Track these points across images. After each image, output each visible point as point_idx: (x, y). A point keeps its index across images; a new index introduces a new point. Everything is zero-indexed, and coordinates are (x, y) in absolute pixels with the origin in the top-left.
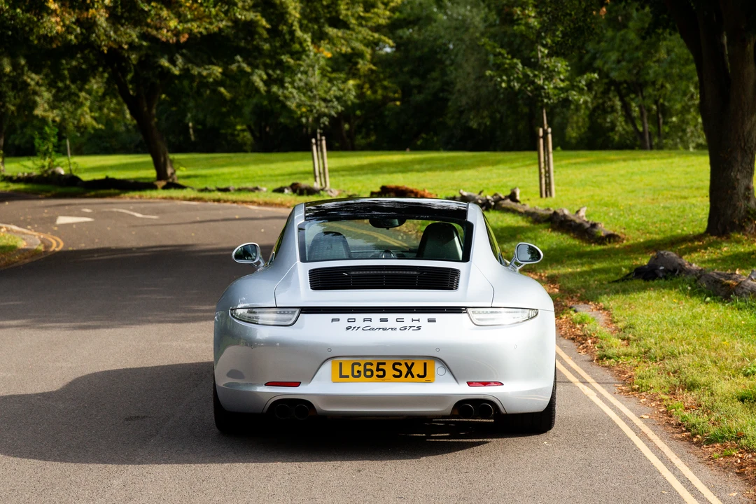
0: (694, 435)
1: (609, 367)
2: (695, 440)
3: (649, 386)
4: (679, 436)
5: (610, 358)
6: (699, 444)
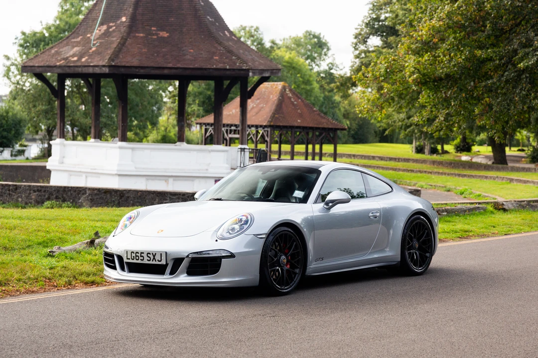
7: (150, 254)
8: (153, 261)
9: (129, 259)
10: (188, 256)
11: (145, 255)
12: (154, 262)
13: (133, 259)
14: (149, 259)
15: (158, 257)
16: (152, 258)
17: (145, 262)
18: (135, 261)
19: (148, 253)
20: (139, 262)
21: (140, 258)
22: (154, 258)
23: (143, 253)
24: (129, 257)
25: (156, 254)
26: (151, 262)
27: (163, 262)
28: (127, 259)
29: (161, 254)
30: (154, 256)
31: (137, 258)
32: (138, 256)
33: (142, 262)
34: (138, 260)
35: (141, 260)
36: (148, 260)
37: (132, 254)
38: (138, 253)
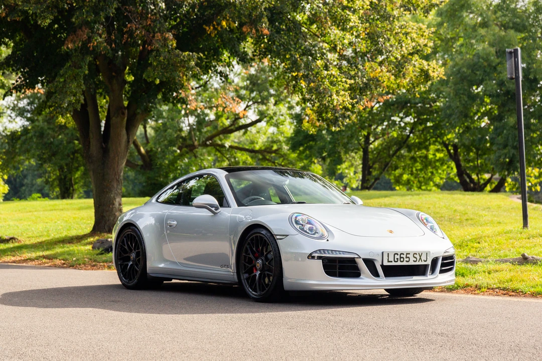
7: (416, 254)
8: (419, 261)
9: (392, 262)
10: (441, 256)
11: (411, 256)
12: (420, 263)
13: (397, 262)
14: (415, 260)
15: (424, 257)
16: (418, 257)
17: (411, 262)
18: (399, 263)
19: (414, 254)
20: (405, 263)
21: (405, 259)
22: (420, 258)
23: (409, 254)
24: (391, 259)
25: (422, 254)
26: (417, 263)
27: (428, 262)
28: (388, 261)
29: (427, 254)
31: (402, 260)
32: (403, 258)
33: (407, 264)
34: (403, 261)
35: (406, 261)
36: (414, 261)
37: (396, 255)
38: (403, 254)
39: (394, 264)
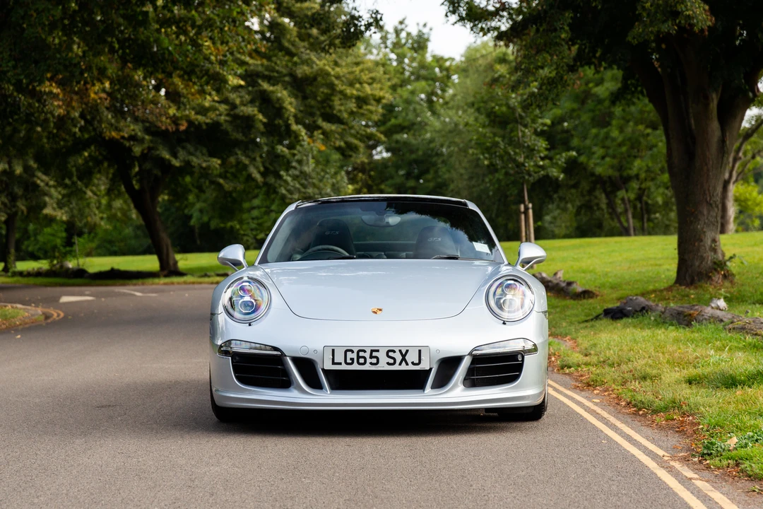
0: (640, 409)
1: (568, 374)
2: (641, 413)
3: (603, 381)
4: (627, 411)
5: (570, 367)
6: (644, 415)
7: (394, 352)
8: (400, 364)
9: (340, 364)
10: (470, 354)
11: (382, 355)
12: (404, 367)
13: (352, 363)
14: (392, 361)
15: (413, 357)
16: (398, 357)
17: (383, 366)
18: (355, 367)
19: (389, 351)
20: (367, 367)
21: (369, 360)
22: (404, 359)
23: (378, 351)
24: (339, 358)
25: (407, 351)
26: (396, 367)
27: (425, 366)
28: (334, 363)
29: (420, 351)
30: (404, 356)
31: (362, 361)
32: (364, 357)
33: (373, 368)
34: (364, 364)
35: (371, 364)
36: (388, 364)
37: (349, 353)
38: (365, 351)
39: (344, 367)
